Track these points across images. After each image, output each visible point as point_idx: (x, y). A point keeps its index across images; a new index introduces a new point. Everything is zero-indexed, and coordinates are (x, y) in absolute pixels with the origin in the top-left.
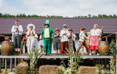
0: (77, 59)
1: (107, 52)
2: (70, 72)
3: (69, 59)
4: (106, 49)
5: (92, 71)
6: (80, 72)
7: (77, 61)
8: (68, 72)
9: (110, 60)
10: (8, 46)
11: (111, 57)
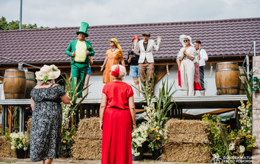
0: (162, 103)
1: (234, 88)
2: (145, 132)
3: (146, 104)
4: (230, 80)
5: (194, 128)
6: (166, 131)
7: (162, 108)
8: (139, 133)
9: (240, 105)
10: (16, 80)
11: (242, 98)
